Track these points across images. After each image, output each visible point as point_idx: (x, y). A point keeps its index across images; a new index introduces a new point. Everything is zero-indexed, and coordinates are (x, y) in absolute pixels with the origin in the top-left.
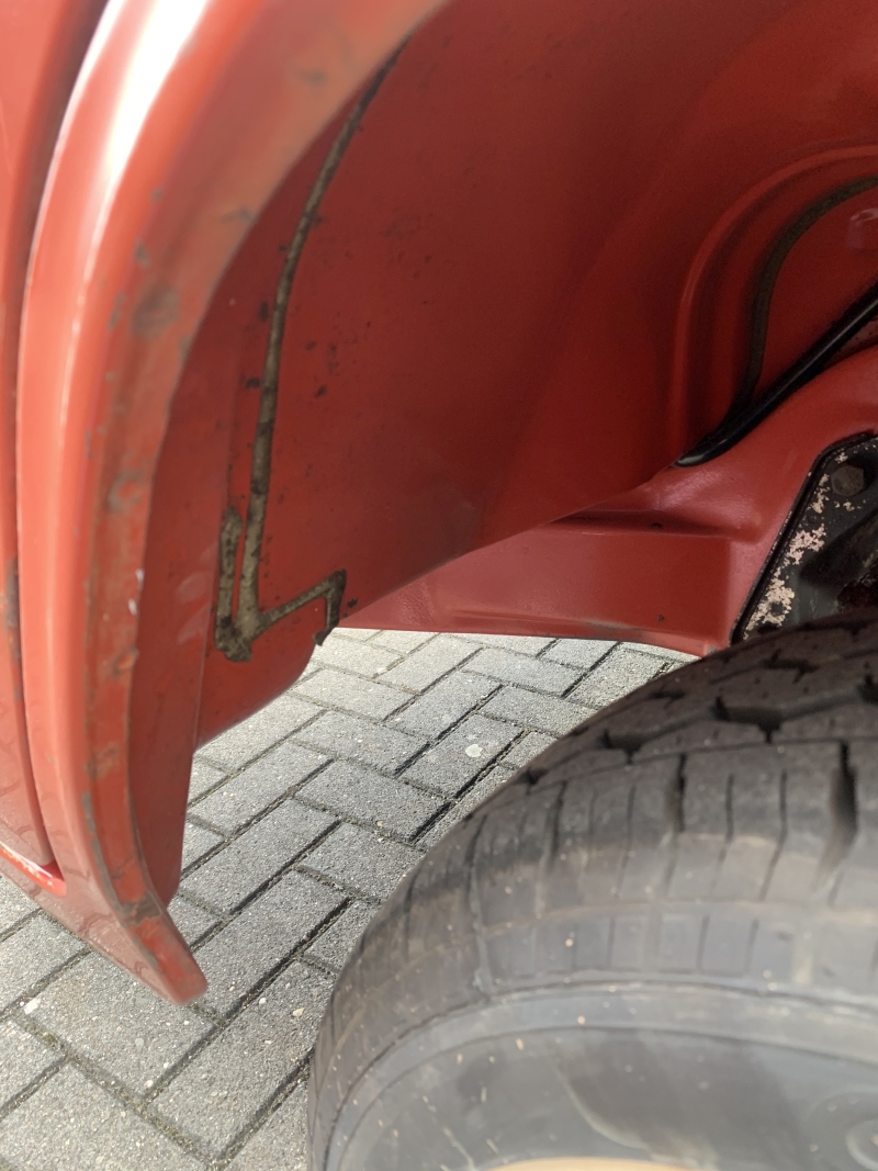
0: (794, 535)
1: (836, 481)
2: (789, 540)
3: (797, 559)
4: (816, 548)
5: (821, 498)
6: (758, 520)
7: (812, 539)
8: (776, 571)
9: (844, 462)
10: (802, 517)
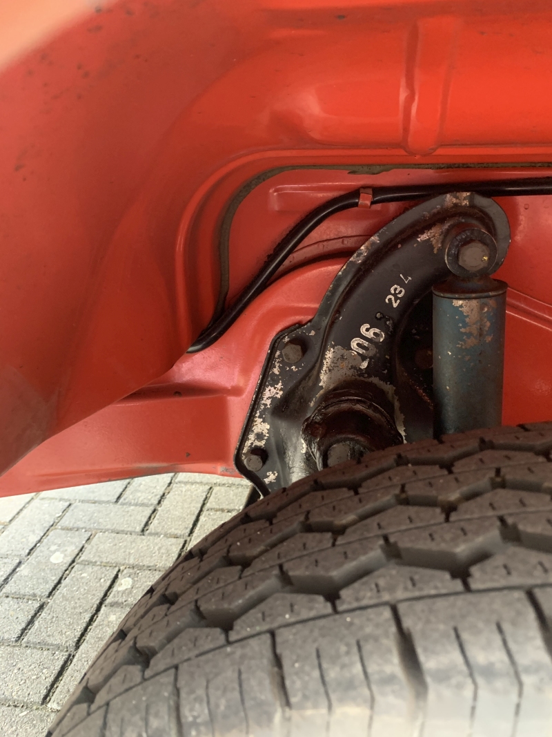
0: (264, 390)
1: (286, 354)
2: (262, 393)
3: (268, 404)
4: (279, 396)
5: (277, 365)
6: (241, 384)
7: (275, 391)
8: (256, 413)
9: (288, 342)
10: (267, 378)
